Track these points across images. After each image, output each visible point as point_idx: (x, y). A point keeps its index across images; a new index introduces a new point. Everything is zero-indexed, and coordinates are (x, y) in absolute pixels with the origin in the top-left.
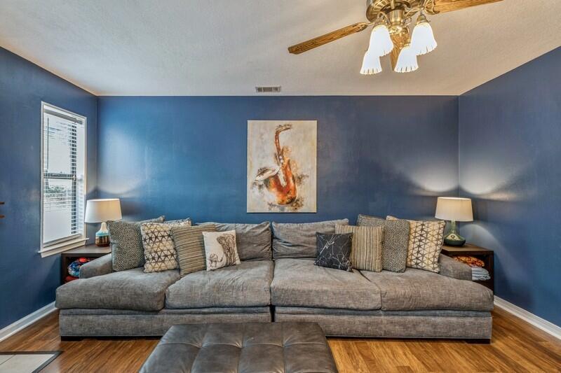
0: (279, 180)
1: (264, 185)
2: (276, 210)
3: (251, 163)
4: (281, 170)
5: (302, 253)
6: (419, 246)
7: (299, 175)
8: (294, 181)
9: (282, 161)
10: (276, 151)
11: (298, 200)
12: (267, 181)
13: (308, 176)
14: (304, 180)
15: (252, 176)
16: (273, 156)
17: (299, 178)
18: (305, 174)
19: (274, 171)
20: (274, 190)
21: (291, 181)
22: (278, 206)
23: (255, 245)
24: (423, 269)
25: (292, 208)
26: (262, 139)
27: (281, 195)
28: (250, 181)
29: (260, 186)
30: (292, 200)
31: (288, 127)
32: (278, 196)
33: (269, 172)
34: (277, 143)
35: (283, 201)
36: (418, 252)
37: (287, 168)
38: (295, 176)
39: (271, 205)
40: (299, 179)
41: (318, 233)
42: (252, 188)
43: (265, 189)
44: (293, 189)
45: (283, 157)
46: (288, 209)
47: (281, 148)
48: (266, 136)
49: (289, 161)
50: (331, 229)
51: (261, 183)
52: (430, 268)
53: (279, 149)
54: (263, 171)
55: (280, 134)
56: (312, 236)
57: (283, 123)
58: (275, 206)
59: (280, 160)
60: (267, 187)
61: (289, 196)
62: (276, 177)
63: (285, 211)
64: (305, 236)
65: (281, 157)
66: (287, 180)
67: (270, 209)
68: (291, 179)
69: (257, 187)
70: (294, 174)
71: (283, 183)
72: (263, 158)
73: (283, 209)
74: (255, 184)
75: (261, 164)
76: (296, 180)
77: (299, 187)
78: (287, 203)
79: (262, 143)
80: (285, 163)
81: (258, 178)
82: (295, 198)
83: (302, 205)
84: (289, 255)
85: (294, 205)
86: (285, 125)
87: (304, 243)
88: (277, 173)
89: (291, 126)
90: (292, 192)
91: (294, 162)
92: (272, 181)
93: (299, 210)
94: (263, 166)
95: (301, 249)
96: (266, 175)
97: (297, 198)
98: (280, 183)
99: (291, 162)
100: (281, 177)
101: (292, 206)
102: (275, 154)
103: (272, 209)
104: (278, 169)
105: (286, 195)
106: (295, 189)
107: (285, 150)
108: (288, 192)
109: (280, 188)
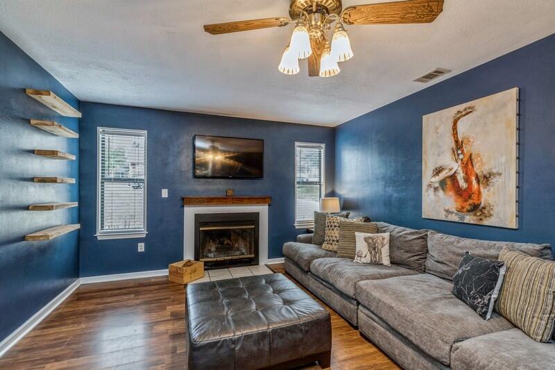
0: (457, 182)
1: (440, 188)
2: (455, 218)
3: (426, 163)
4: (460, 168)
5: (446, 273)
7: (485, 173)
8: (478, 182)
9: (461, 157)
10: (453, 145)
11: (484, 208)
12: (443, 183)
13: (500, 174)
14: (493, 180)
15: (428, 178)
16: (451, 152)
17: (485, 177)
18: (494, 171)
19: (451, 170)
20: (451, 193)
21: (474, 182)
22: (456, 214)
23: (403, 251)
25: (475, 218)
26: (438, 133)
27: (459, 200)
28: (425, 183)
29: (436, 189)
30: (475, 208)
31: (468, 110)
32: (456, 201)
33: (447, 171)
34: (455, 133)
35: (463, 208)
38: (479, 175)
39: (448, 211)
40: (486, 179)
41: (467, 253)
42: (427, 191)
43: (441, 193)
44: (477, 192)
45: (463, 151)
46: (469, 219)
47: (460, 140)
49: (470, 156)
50: (498, 253)
51: (437, 185)
53: (457, 142)
54: (438, 171)
55: (459, 123)
56: (458, 255)
57: (461, 107)
58: (452, 213)
59: (458, 155)
60: (443, 189)
61: (471, 201)
63: (466, 221)
65: (460, 152)
66: (467, 180)
67: (446, 216)
68: (473, 178)
69: (432, 189)
70: (478, 172)
71: (463, 184)
72: (439, 155)
73: (462, 218)
74: (430, 186)
75: (436, 163)
76: (481, 179)
77: (486, 190)
78: (468, 211)
79: (438, 137)
80: (465, 159)
81: (433, 180)
82: (479, 205)
83: (491, 215)
84: (435, 271)
85: (478, 214)
86: (465, 110)
88: (455, 173)
89: (473, 107)
90: (475, 197)
91: (478, 155)
92: (449, 182)
93: (486, 222)
94: (438, 166)
95: (445, 268)
96: (443, 175)
97: (482, 205)
98: (459, 185)
99: (473, 157)
100: (460, 177)
101: (475, 215)
102: (453, 149)
103: (449, 216)
104: (456, 167)
105: (466, 201)
106: (480, 193)
107: (465, 142)
108: (470, 197)
109: (459, 191)
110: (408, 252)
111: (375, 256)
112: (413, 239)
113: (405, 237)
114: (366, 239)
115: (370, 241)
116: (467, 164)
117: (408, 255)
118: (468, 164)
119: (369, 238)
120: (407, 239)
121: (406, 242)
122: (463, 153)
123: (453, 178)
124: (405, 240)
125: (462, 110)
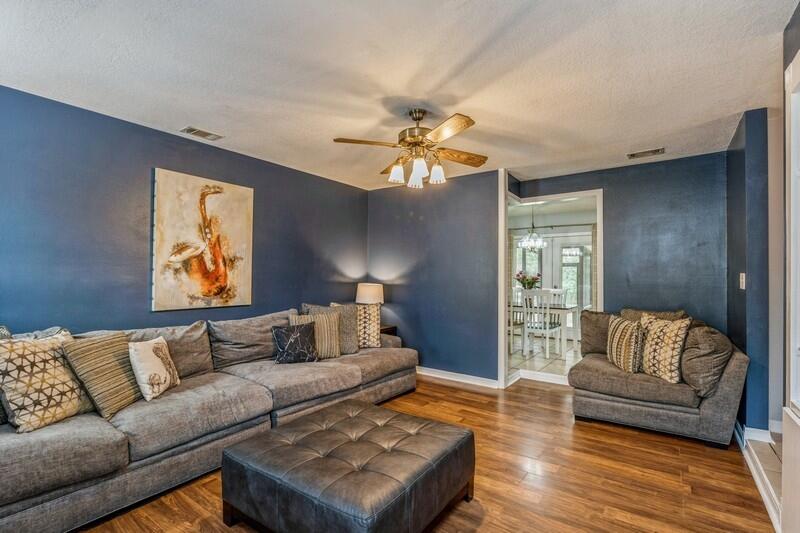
0: (204, 263)
1: (183, 270)
2: (201, 304)
3: (162, 235)
4: (207, 249)
5: (258, 354)
6: (365, 327)
7: (231, 256)
8: (225, 265)
9: (209, 236)
10: (201, 221)
11: (229, 290)
12: (186, 264)
13: (242, 259)
14: (237, 263)
15: (163, 255)
16: (197, 228)
17: (231, 260)
18: (238, 255)
19: (197, 249)
20: (197, 276)
21: (221, 265)
22: (202, 300)
23: (195, 354)
24: (369, 347)
25: (222, 300)
26: (181, 200)
27: (206, 283)
28: (159, 262)
29: (177, 271)
30: (221, 291)
31: (217, 190)
32: (202, 285)
33: (192, 249)
34: (203, 208)
35: (210, 291)
36: (365, 333)
37: (215, 246)
38: (226, 257)
39: (193, 298)
40: (231, 262)
41: (275, 327)
42: (163, 273)
43: (184, 275)
44: (223, 275)
45: (211, 230)
46: (216, 302)
47: (208, 218)
48: (186, 198)
49: (218, 237)
50: (284, 322)
52: (375, 345)
53: (204, 218)
54: (180, 248)
55: (208, 199)
56: (267, 331)
58: (198, 298)
59: (206, 234)
60: (187, 271)
61: (218, 284)
62: (200, 258)
63: (213, 305)
64: (260, 332)
65: (207, 230)
66: (215, 262)
67: (191, 304)
68: (221, 261)
69: (171, 271)
70: (225, 254)
71: (210, 266)
72: (182, 228)
73: (209, 302)
74: (167, 266)
75: (178, 238)
76: (227, 262)
77: (231, 273)
78: (216, 294)
79: (181, 206)
80: (214, 239)
81: (173, 258)
82: (225, 287)
83: (235, 296)
84: (241, 359)
85: (224, 296)
86: (214, 187)
87: (260, 341)
88: (202, 253)
89: (222, 189)
90: (221, 279)
91: (226, 238)
92: (195, 264)
93: (231, 303)
94: (181, 241)
95: (257, 349)
96: (186, 254)
97: (228, 287)
98: (206, 267)
99: (221, 239)
100: (208, 258)
101: (222, 297)
102: (200, 225)
103: (194, 303)
104: (203, 246)
105: (214, 284)
106: (226, 275)
107: (213, 220)
108: (217, 279)
109: (206, 274)
122: (211, 232)
125: (211, 185)
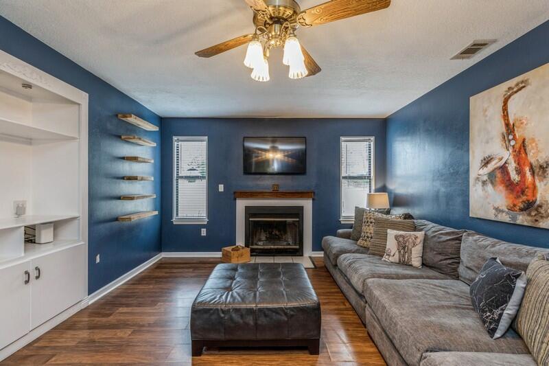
0: (508, 174)
1: (488, 182)
2: (505, 218)
3: (473, 152)
4: (511, 157)
7: (541, 162)
8: (533, 174)
9: (513, 143)
10: (504, 129)
11: (540, 206)
12: (491, 175)
15: (475, 170)
16: (501, 138)
17: (541, 167)
19: (501, 159)
20: (501, 188)
21: (528, 174)
22: (507, 213)
25: (529, 218)
26: (486, 116)
27: (511, 196)
28: (473, 175)
29: (484, 183)
30: (529, 206)
31: (521, 85)
32: (507, 197)
33: (496, 161)
34: (505, 115)
35: (515, 205)
37: (520, 153)
38: (534, 164)
39: (498, 210)
40: (542, 170)
42: (474, 185)
43: (489, 187)
44: (531, 186)
45: (514, 136)
46: (522, 219)
47: (511, 123)
48: (490, 112)
49: (524, 141)
51: (485, 178)
53: (507, 125)
54: (487, 162)
55: (510, 103)
57: (512, 83)
58: (503, 211)
59: (509, 141)
60: (492, 183)
61: (524, 198)
63: (518, 222)
65: (511, 137)
66: (520, 171)
67: (496, 216)
68: (527, 169)
69: (480, 183)
70: (533, 161)
71: (514, 176)
72: (487, 142)
73: (514, 218)
74: (477, 179)
75: (484, 152)
76: (537, 170)
77: (542, 184)
78: (521, 210)
79: (486, 121)
80: (517, 146)
82: (534, 202)
85: (533, 214)
86: (517, 85)
88: (506, 163)
90: (529, 192)
91: (533, 140)
92: (499, 175)
93: (542, 224)
94: (487, 155)
96: (491, 166)
97: (538, 203)
98: (510, 178)
99: (526, 143)
100: (512, 168)
101: (529, 215)
102: (503, 134)
103: (499, 215)
104: (507, 155)
105: (518, 197)
106: (535, 187)
107: (517, 124)
108: (523, 192)
109: (510, 185)
110: (440, 254)
111: (404, 256)
112: (448, 240)
113: (439, 238)
114: (397, 237)
115: (401, 239)
116: (519, 151)
117: (441, 257)
118: (521, 150)
119: (401, 236)
120: (442, 240)
121: (439, 242)
122: (514, 138)
123: (503, 169)
124: (439, 240)
125: (513, 86)
